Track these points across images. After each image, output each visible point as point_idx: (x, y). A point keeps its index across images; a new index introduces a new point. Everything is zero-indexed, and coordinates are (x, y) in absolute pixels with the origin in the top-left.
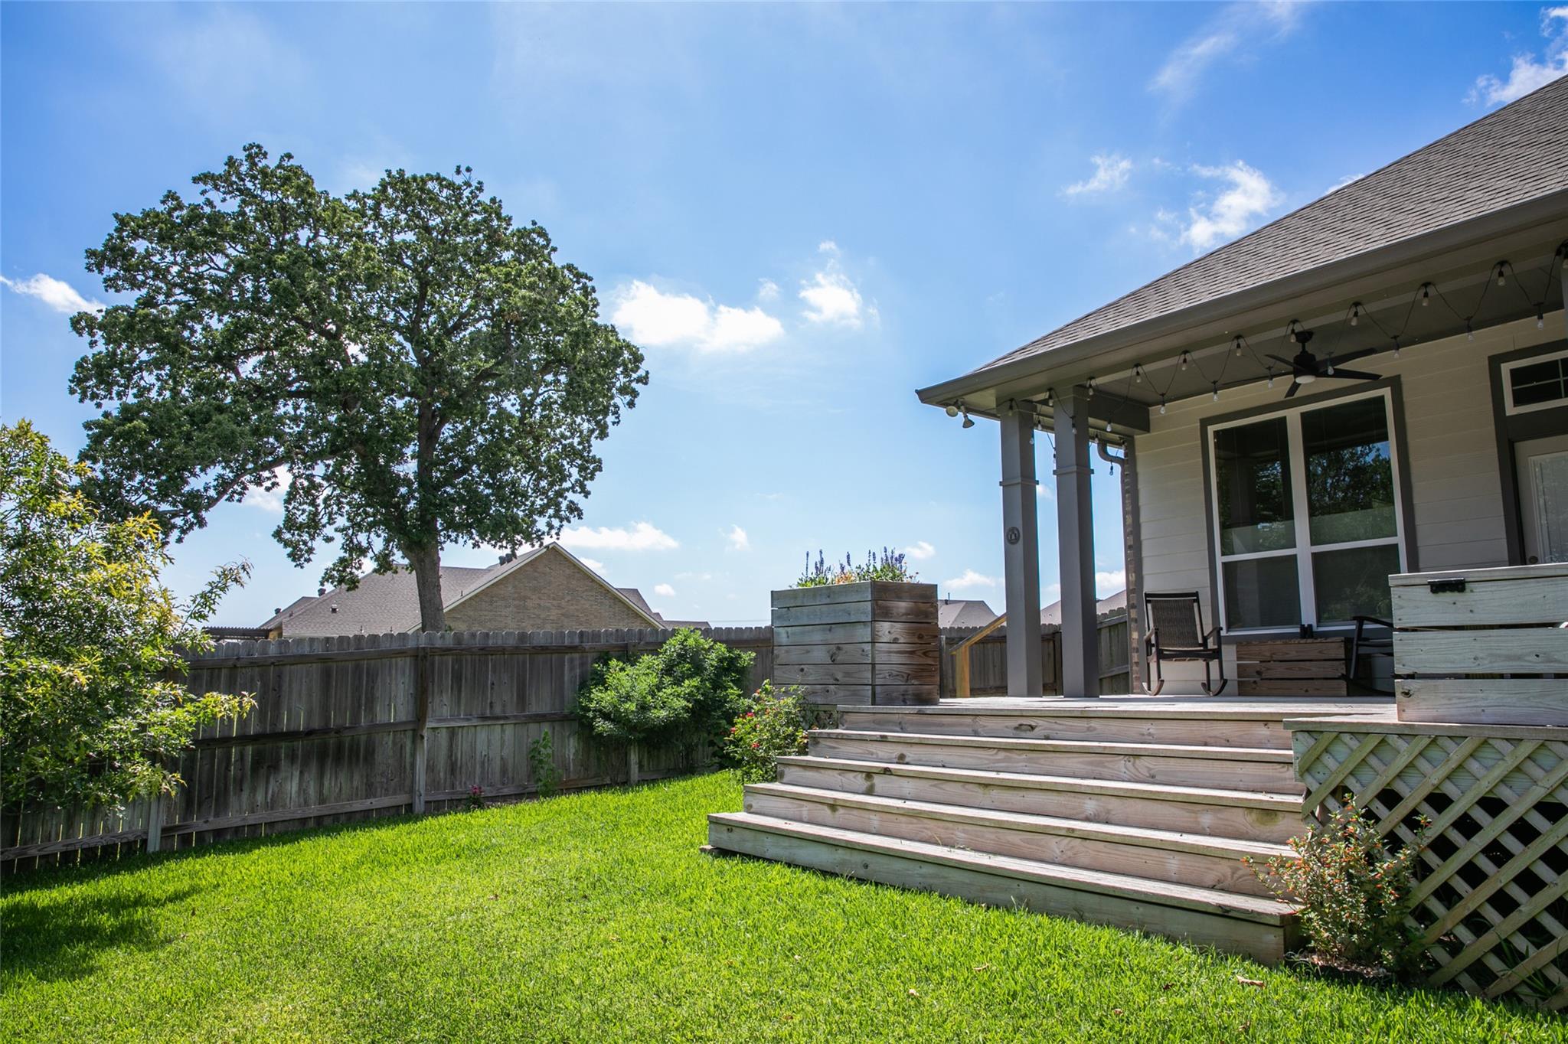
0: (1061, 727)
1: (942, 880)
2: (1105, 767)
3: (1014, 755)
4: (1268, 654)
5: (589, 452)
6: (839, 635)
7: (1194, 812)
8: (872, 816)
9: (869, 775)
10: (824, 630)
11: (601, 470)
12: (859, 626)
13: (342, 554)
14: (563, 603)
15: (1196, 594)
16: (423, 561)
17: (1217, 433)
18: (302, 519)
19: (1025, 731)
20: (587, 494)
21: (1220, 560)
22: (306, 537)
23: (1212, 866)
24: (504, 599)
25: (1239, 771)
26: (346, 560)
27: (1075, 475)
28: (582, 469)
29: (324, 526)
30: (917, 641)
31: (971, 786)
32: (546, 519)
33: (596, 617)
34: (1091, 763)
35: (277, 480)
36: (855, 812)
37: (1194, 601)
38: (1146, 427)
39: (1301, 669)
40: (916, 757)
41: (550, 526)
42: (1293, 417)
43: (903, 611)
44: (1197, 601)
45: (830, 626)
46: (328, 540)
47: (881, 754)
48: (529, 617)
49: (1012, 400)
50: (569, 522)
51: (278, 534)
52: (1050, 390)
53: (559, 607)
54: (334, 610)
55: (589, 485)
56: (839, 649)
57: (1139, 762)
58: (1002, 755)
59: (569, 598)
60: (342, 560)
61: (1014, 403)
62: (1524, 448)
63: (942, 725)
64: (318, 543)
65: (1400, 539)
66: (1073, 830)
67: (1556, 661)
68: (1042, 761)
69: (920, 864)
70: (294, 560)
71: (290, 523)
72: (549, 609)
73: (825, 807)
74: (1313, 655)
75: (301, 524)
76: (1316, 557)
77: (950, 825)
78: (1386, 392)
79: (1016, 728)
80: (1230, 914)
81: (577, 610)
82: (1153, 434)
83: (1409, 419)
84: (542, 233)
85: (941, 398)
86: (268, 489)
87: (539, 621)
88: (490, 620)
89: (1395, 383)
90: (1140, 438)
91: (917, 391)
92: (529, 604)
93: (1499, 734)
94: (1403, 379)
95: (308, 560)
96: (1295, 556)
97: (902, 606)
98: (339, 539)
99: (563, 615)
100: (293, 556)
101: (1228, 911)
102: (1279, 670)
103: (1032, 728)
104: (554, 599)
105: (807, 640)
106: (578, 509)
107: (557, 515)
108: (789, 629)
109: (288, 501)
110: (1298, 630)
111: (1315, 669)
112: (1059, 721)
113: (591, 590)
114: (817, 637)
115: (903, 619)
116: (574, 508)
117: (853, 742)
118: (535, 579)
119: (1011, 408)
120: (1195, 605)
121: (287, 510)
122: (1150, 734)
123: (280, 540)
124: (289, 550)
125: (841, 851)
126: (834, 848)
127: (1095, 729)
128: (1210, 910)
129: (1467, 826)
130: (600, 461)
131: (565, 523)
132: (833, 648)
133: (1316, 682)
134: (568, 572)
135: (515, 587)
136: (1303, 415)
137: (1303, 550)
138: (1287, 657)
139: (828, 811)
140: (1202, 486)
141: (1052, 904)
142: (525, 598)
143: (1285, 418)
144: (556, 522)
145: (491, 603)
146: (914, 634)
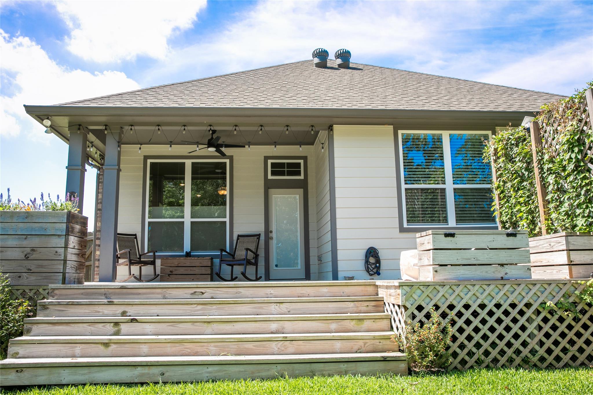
0: (221, 292)
1: (224, 373)
2: (263, 309)
3: (208, 307)
4: (176, 264)
6: (34, 242)
7: (328, 323)
8: (142, 346)
9: (116, 324)
12: (54, 237)
15: (135, 235)
17: (152, 164)
19: (198, 295)
21: (147, 220)
23: (356, 343)
25: (330, 306)
30: (80, 248)
31: (198, 323)
34: (255, 308)
36: (127, 345)
39: (191, 270)
40: (136, 312)
42: (188, 163)
44: (136, 238)
47: (106, 312)
49: (80, 125)
52: (106, 125)
56: (33, 250)
57: (282, 305)
58: (200, 307)
61: (81, 127)
62: (271, 191)
65: (227, 220)
66: (286, 337)
67: (479, 260)
68: (226, 309)
69: (207, 366)
73: (99, 346)
74: (197, 264)
76: (192, 223)
77: (205, 344)
78: (227, 161)
79: (192, 294)
80: (387, 359)
85: (38, 114)
91: (24, 106)
93: (469, 283)
94: (234, 157)
96: (183, 222)
97: (78, 227)
101: (386, 358)
102: (182, 271)
103: (203, 293)
110: (182, 254)
111: (197, 271)
115: (77, 235)
117: (81, 306)
119: (79, 129)
122: (271, 294)
125: (139, 368)
126: (133, 368)
127: (241, 292)
128: (378, 359)
129: (460, 315)
132: (28, 250)
133: (198, 276)
136: (193, 163)
137: (187, 220)
138: (185, 265)
139: (102, 347)
140: (142, 186)
141: (297, 372)
143: (184, 163)
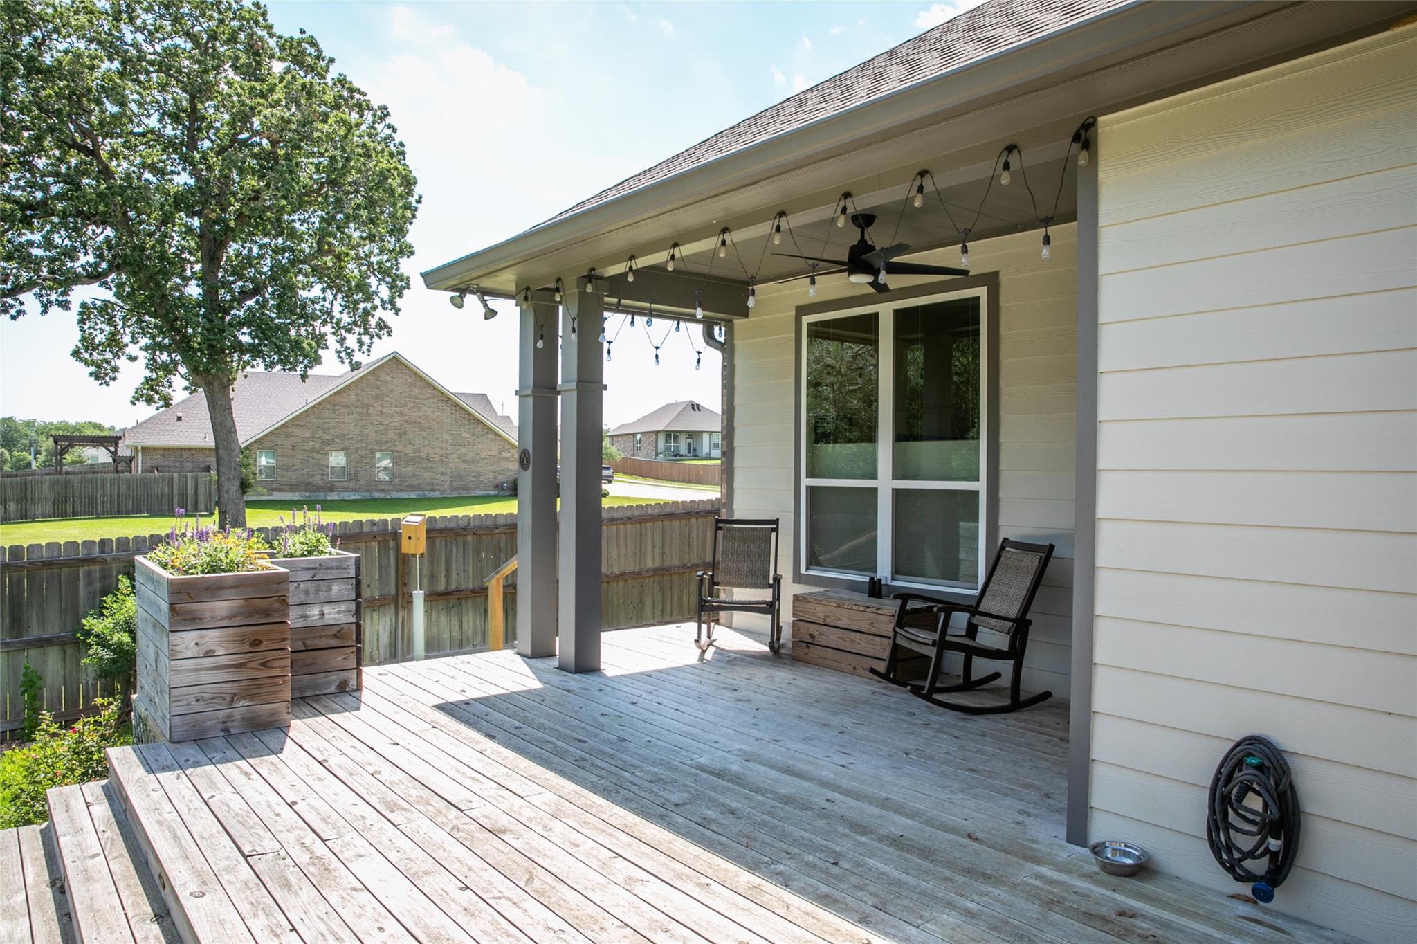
4: (822, 616)
5: (397, 270)
10: (152, 624)
11: (409, 288)
12: (164, 632)
13: (147, 373)
14: (406, 410)
15: (776, 522)
16: (212, 384)
17: (808, 327)
18: (100, 338)
20: (397, 311)
21: (806, 482)
22: (109, 356)
24: (346, 406)
26: (152, 380)
27: (575, 393)
28: (392, 287)
29: (127, 345)
30: (248, 649)
32: (356, 336)
33: (438, 423)
35: (23, 308)
37: (773, 530)
38: (745, 313)
39: (851, 641)
41: (361, 343)
42: (886, 311)
43: (224, 613)
44: (776, 530)
45: (155, 622)
46: (133, 359)
48: (372, 424)
50: (380, 338)
51: (76, 354)
52: (558, 280)
53: (402, 414)
54: (179, 419)
55: (399, 302)
56: (158, 653)
59: (412, 405)
60: (148, 380)
61: (529, 293)
64: (122, 362)
65: (981, 486)
70: (97, 378)
71: (88, 343)
72: (391, 416)
75: (101, 344)
76: (897, 493)
78: (981, 292)
81: (420, 417)
82: (751, 319)
83: (1004, 331)
84: (313, 43)
86: (13, 318)
87: (382, 428)
88: (333, 427)
89: (991, 280)
90: (738, 322)
92: (372, 411)
94: (1001, 277)
95: (114, 379)
96: (875, 490)
97: (222, 607)
98: (143, 357)
99: (405, 421)
100: (97, 376)
102: (831, 637)
104: (396, 406)
105: (147, 631)
106: (386, 327)
107: (366, 332)
108: (141, 611)
109: (82, 321)
110: (866, 579)
113: (433, 398)
114: (150, 630)
115: (224, 623)
116: (382, 325)
118: (378, 387)
119: (527, 299)
120: (774, 534)
121: (82, 330)
123: (80, 359)
124: (92, 369)
130: (408, 278)
131: (376, 339)
134: (410, 380)
135: (357, 395)
136: (896, 312)
137: (885, 484)
138: (838, 624)
142: (367, 406)
143: (877, 315)
144: (366, 339)
145: (334, 411)
146: (243, 641)
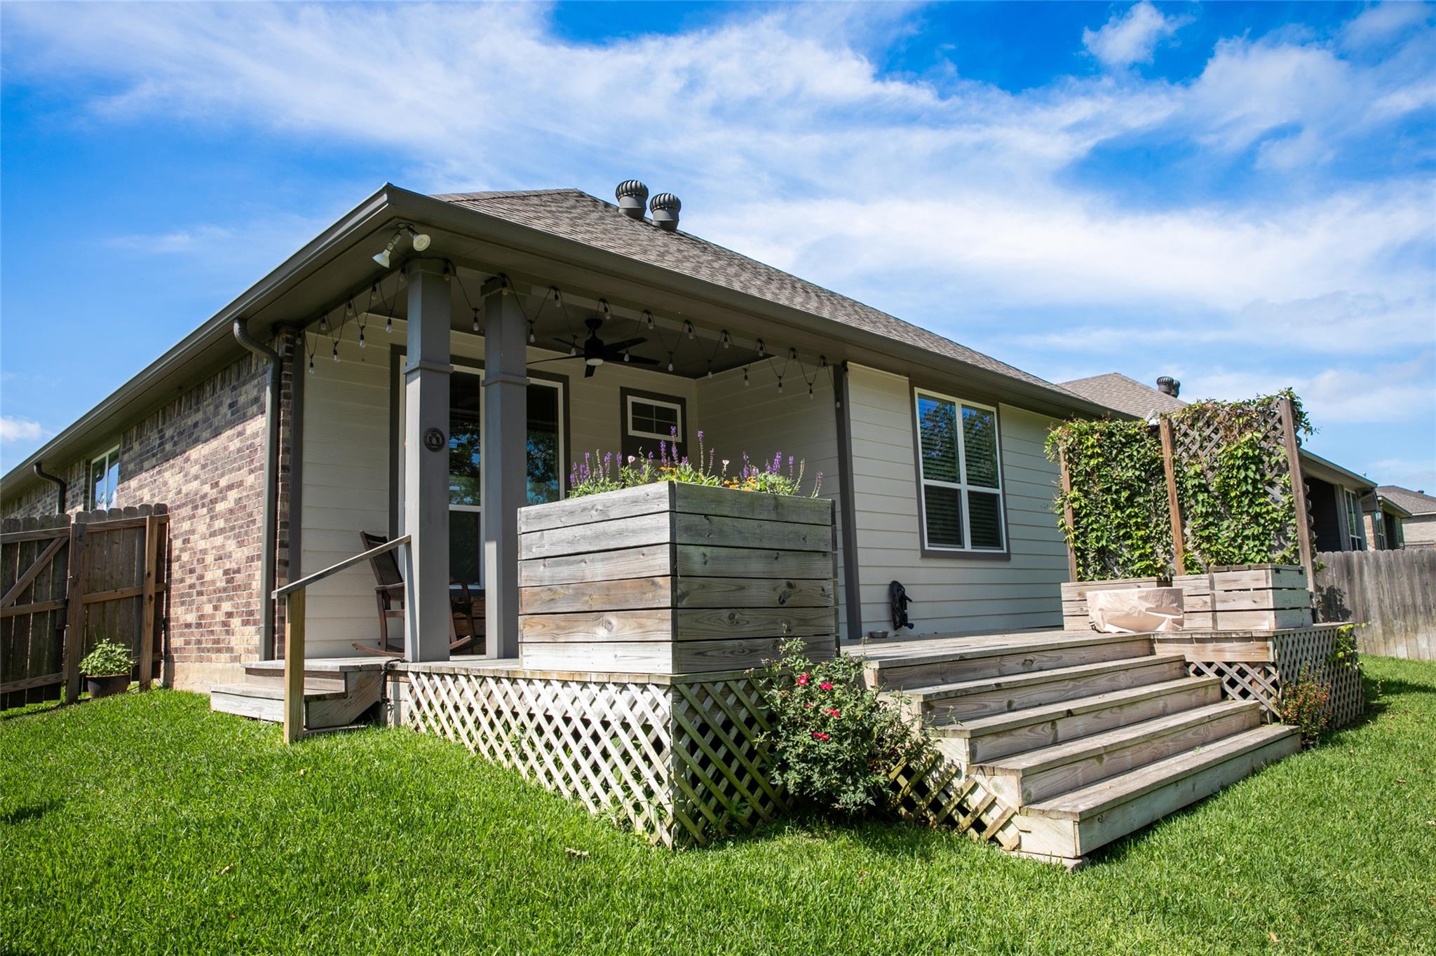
0: (1046, 659)
2: (1116, 681)
6: (789, 567)
8: (1126, 753)
9: (1053, 722)
10: (766, 557)
12: (817, 557)
19: (1028, 665)
36: (1116, 754)
40: (1020, 701)
45: (778, 553)
47: (993, 705)
49: (447, 261)
56: (790, 586)
63: (975, 670)
73: (1095, 761)
83: (572, 415)
89: (565, 381)
103: (1032, 662)
105: (738, 568)
108: (708, 550)
112: (1045, 654)
114: (756, 566)
117: (969, 698)
125: (1180, 785)
127: (1062, 658)
132: (782, 584)
139: (1097, 763)
